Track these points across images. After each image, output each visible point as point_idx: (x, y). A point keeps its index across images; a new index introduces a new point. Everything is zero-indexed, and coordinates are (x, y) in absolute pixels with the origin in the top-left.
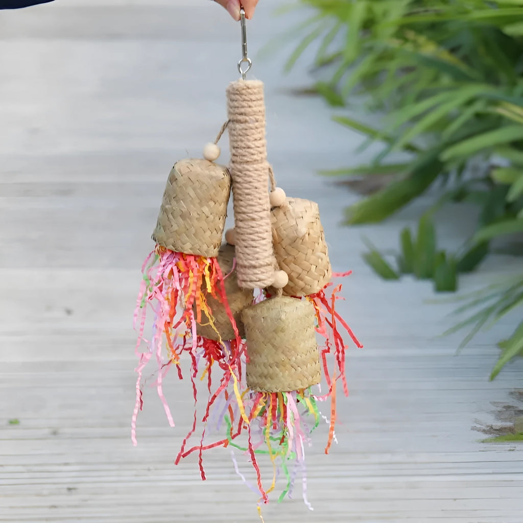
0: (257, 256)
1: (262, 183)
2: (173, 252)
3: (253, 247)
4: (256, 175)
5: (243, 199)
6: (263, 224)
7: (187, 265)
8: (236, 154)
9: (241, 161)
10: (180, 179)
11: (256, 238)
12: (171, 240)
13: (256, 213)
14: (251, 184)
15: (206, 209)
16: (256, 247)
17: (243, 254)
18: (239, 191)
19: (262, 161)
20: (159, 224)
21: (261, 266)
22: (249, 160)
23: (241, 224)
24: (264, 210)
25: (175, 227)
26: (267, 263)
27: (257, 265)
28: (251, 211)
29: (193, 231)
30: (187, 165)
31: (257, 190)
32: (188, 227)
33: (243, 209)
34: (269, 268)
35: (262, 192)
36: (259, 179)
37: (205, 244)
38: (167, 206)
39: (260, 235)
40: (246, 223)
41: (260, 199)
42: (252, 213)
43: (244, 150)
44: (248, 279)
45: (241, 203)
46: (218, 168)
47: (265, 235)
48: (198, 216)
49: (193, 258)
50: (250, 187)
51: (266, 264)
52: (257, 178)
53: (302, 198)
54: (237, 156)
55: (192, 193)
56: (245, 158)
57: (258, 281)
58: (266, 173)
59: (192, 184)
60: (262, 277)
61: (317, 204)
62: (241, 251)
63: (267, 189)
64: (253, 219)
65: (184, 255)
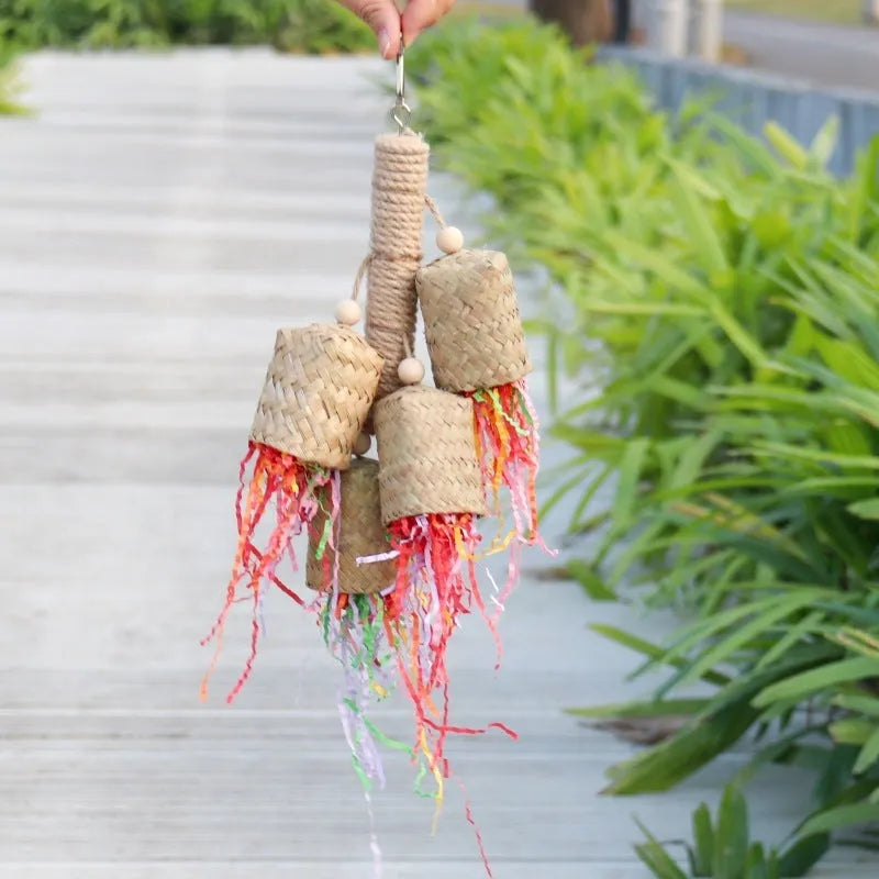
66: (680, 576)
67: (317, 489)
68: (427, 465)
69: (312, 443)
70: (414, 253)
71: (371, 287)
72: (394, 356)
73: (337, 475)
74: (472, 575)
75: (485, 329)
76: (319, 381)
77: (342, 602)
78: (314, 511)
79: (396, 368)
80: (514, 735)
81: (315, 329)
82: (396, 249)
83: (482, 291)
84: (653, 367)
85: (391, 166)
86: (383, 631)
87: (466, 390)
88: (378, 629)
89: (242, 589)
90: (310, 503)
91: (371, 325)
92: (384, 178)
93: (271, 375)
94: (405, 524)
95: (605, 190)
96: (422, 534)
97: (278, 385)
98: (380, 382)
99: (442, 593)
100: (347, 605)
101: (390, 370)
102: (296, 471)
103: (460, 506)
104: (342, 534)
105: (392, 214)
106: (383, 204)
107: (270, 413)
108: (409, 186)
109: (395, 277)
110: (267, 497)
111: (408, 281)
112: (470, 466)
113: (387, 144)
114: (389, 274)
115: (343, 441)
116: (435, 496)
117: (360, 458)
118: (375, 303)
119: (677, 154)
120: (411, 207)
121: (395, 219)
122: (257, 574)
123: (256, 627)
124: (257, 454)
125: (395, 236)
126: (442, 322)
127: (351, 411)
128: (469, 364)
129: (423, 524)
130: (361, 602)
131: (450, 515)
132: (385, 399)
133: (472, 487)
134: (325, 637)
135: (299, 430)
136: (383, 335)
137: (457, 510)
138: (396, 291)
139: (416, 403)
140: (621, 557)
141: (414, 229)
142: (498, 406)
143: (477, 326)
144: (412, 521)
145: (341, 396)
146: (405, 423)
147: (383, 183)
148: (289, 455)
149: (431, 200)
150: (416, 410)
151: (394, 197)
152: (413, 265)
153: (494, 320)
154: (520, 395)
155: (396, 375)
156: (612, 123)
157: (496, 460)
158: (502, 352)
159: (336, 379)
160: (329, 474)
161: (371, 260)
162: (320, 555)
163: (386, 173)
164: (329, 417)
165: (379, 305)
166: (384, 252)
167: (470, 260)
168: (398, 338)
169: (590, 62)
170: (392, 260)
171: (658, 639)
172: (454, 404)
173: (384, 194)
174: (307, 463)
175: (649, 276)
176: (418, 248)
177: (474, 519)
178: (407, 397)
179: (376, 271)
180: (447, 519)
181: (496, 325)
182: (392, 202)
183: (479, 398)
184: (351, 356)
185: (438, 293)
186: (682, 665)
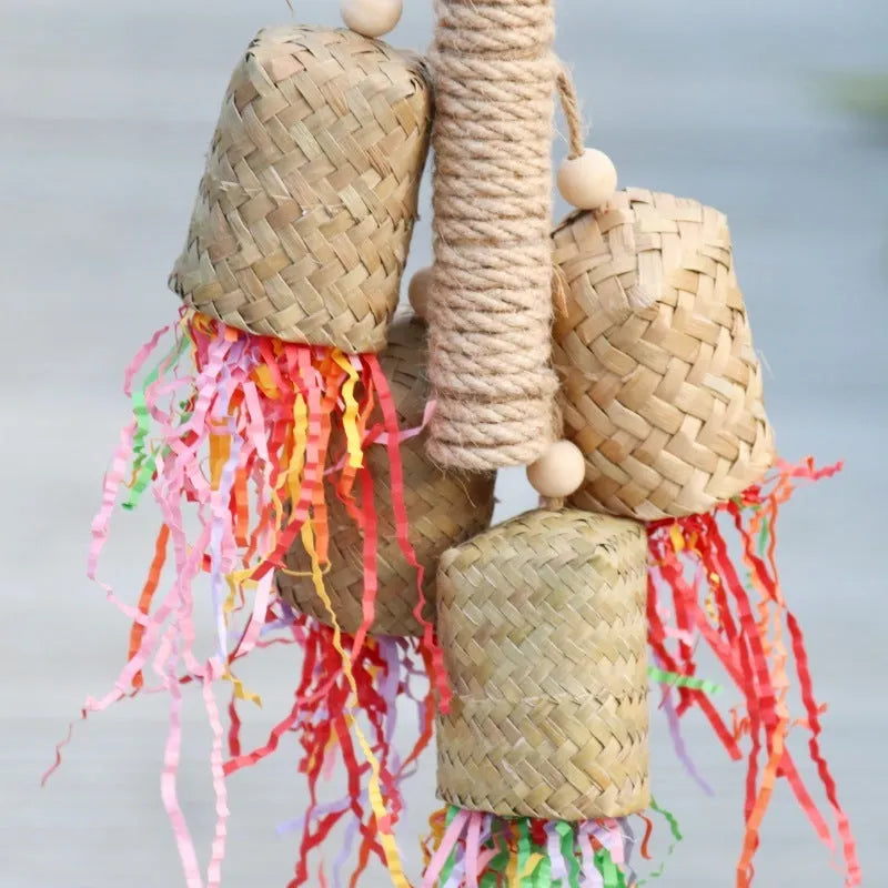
0: (493, 362)
1: (531, 125)
2: (242, 335)
3: (483, 332)
4: (509, 96)
5: (462, 171)
6: (521, 258)
7: (288, 377)
8: (452, 20)
9: (467, 45)
10: (269, 94)
11: (497, 304)
12: (236, 297)
13: (504, 222)
14: (492, 124)
15: (351, 197)
16: (494, 333)
17: (448, 352)
18: (452, 146)
19: (533, 51)
20: (194, 239)
21: (505, 397)
22: (490, 42)
23: (450, 254)
24: (531, 214)
25: (250, 254)
26: (526, 390)
27: (492, 392)
28: (483, 214)
29: (309, 265)
30: (294, 48)
31: (511, 145)
32: (292, 254)
33: (461, 205)
34: (531, 406)
35: (528, 154)
36: (518, 109)
37: (348, 312)
38: (225, 185)
39: (509, 294)
40: (468, 252)
41: (518, 176)
42: (488, 220)
43: (477, 9)
44: (459, 438)
45: (457, 184)
46: (394, 60)
47: (525, 297)
48: (327, 219)
49: (304, 356)
50: (490, 133)
51: (520, 391)
52: (512, 106)
53: (678, 195)
54: (452, 27)
55: (308, 144)
56: (479, 38)
57: (491, 447)
58: (547, 94)
59: (308, 111)
60: (504, 432)
61: (722, 218)
62: (445, 344)
63: (545, 146)
64: (492, 241)
65: (276, 345)
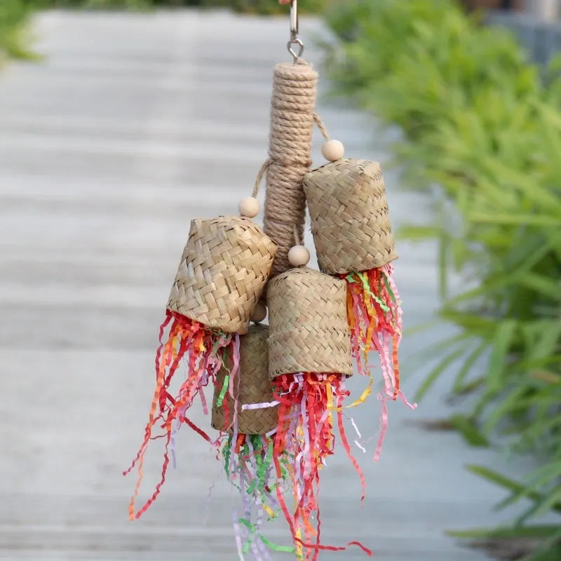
66: (539, 429)
67: (221, 350)
68: (305, 333)
69: (216, 312)
70: (303, 160)
71: (269, 187)
72: (286, 243)
73: (237, 338)
74: (340, 423)
75: (356, 223)
76: (222, 262)
77: (240, 441)
78: (218, 367)
79: (287, 253)
80: (368, 552)
81: (221, 220)
82: (288, 157)
83: (354, 193)
84: (520, 264)
85: (286, 89)
86: (273, 465)
87: (340, 272)
88: (268, 463)
89: (157, 430)
90: (215, 361)
91: (268, 218)
92: (281, 99)
93: (185, 257)
94: (285, 380)
95: (488, 126)
96: (299, 389)
97: (190, 264)
98: (274, 263)
99: (313, 438)
100: (244, 443)
101: (283, 254)
102: (204, 334)
103: (330, 367)
104: (241, 386)
105: (286, 128)
106: (280, 120)
107: (182, 286)
108: (301, 106)
109: (287, 179)
110: (181, 355)
111: (298, 183)
112: (341, 334)
113: (283, 72)
114: (283, 177)
115: (242, 312)
116: (310, 359)
117: (257, 324)
118: (273, 201)
119: (544, 99)
120: (301, 123)
121: (288, 133)
122: (171, 417)
123: (167, 460)
124: (173, 320)
125: (288, 146)
126: (321, 217)
127: (249, 287)
128: (342, 252)
129: (299, 380)
130: (255, 441)
131: (322, 374)
132: (275, 279)
133: (342, 351)
134: (226, 467)
135: (206, 302)
136: (278, 226)
137: (327, 370)
138: (288, 191)
139: (298, 282)
140: (493, 413)
141: (304, 141)
142: (366, 287)
143: (350, 221)
144: (290, 377)
145: (241, 275)
146: (289, 298)
147: (279, 103)
148: (197, 322)
149: (318, 118)
150: (299, 288)
151: (287, 115)
152: (302, 170)
153: (364, 217)
154: (386, 278)
155: (286, 259)
156: (495, 73)
157: (367, 331)
158: (370, 243)
159: (236, 262)
160: (230, 338)
161: (269, 165)
162: (220, 403)
163: (281, 95)
164: (230, 293)
165: (275, 202)
166: (279, 159)
167: (346, 167)
168: (290, 229)
169: (480, 25)
170: (285, 166)
171: (518, 477)
172: (331, 285)
173: (280, 112)
174: (213, 329)
175: (520, 193)
176: (307, 156)
177: (343, 378)
178: (292, 277)
179: (272, 174)
180: (320, 377)
181: (366, 220)
182: (286, 119)
183: (351, 280)
184: (249, 243)
185: (320, 193)
186: (537, 498)
